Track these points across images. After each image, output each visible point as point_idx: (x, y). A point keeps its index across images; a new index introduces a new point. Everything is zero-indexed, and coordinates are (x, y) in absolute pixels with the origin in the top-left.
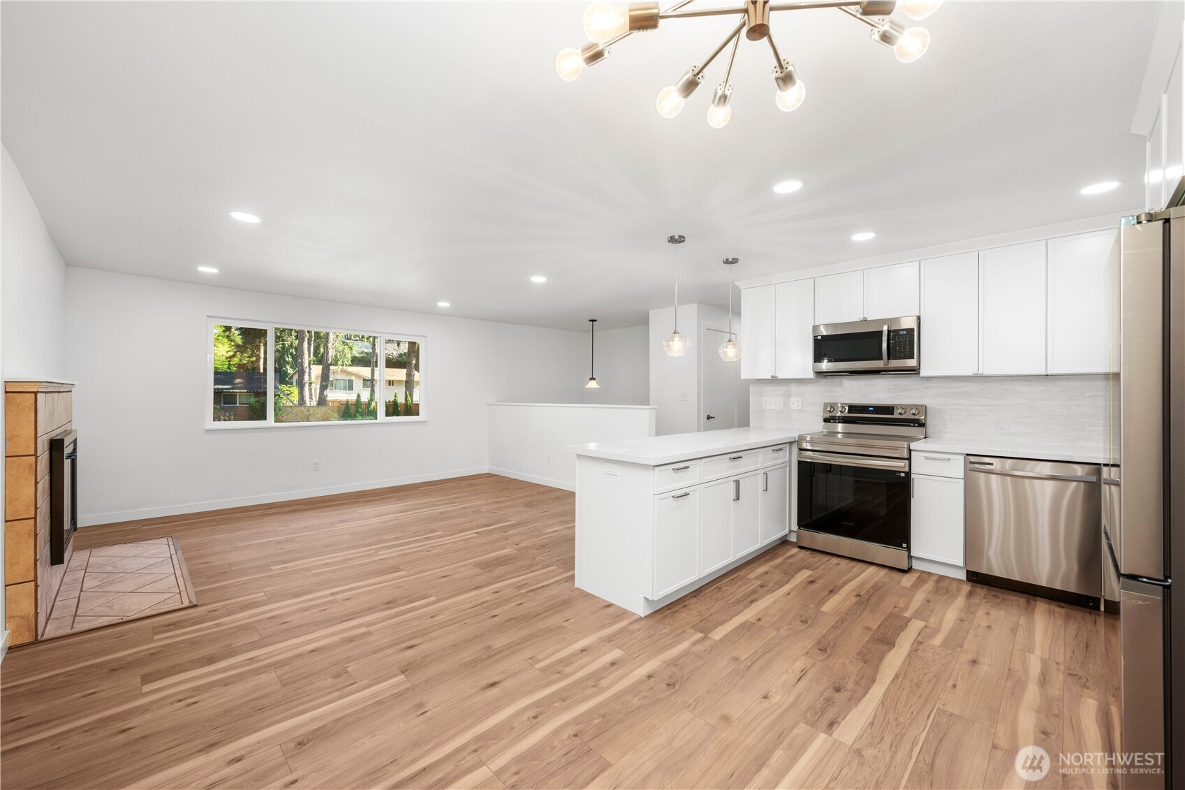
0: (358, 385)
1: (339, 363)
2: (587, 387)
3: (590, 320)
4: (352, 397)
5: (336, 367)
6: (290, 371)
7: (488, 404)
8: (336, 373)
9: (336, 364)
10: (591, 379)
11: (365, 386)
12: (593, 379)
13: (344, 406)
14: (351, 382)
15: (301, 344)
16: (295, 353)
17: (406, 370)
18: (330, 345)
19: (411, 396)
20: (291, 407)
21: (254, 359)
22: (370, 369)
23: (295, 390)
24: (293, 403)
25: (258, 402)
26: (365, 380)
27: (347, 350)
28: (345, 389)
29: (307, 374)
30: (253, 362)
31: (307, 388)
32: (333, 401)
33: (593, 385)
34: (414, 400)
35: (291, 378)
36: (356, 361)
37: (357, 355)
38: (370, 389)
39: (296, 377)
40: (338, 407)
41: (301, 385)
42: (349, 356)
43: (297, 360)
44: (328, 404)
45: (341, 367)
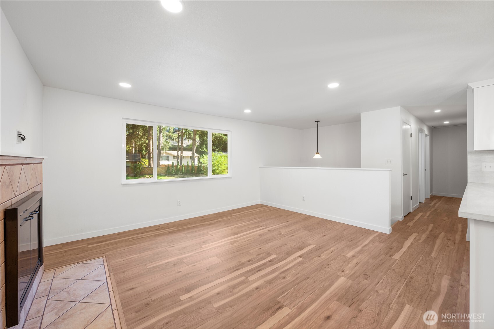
0: (171, 158)
1: (164, 149)
2: (314, 157)
3: (316, 121)
4: (170, 163)
5: (163, 151)
6: (144, 153)
7: (259, 167)
8: (163, 153)
9: (163, 150)
10: (316, 153)
11: (174, 158)
12: (317, 153)
13: (167, 167)
14: (168, 157)
15: (149, 142)
16: (146, 146)
17: (192, 152)
18: (161, 142)
19: (194, 163)
20: (146, 167)
21: (131, 148)
22: (177, 152)
23: (147, 161)
24: (146, 166)
25: (133, 165)
26: (174, 156)
27: (167, 144)
28: (166, 160)
29: (152, 155)
30: (131, 149)
31: (152, 159)
32: (162, 165)
33: (317, 156)
34: (195, 164)
35: (145, 156)
36: (171, 149)
37: (171, 146)
38: (177, 160)
39: (147, 155)
40: (165, 167)
41: (149, 158)
42: (168, 146)
43: (148, 149)
44: (160, 166)
45: (165, 151)
